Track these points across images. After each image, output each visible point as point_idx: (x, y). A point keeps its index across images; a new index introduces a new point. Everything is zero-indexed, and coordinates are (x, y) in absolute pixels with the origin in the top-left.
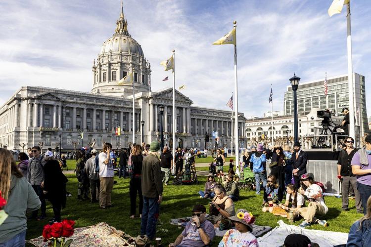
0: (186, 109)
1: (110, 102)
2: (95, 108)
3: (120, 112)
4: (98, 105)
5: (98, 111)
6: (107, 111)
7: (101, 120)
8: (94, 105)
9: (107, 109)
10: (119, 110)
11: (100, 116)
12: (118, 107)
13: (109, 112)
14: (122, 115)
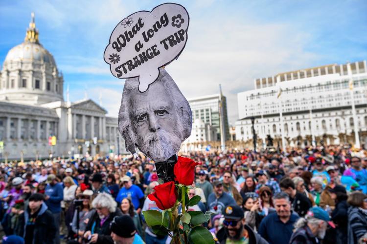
0: (102, 118)
1: (26, 110)
2: (9, 116)
3: (36, 121)
4: (12, 114)
5: (12, 119)
6: (23, 120)
7: (16, 128)
8: (8, 113)
9: (24, 117)
10: (37, 118)
11: (15, 125)
12: (35, 116)
13: (26, 120)
14: (39, 124)
